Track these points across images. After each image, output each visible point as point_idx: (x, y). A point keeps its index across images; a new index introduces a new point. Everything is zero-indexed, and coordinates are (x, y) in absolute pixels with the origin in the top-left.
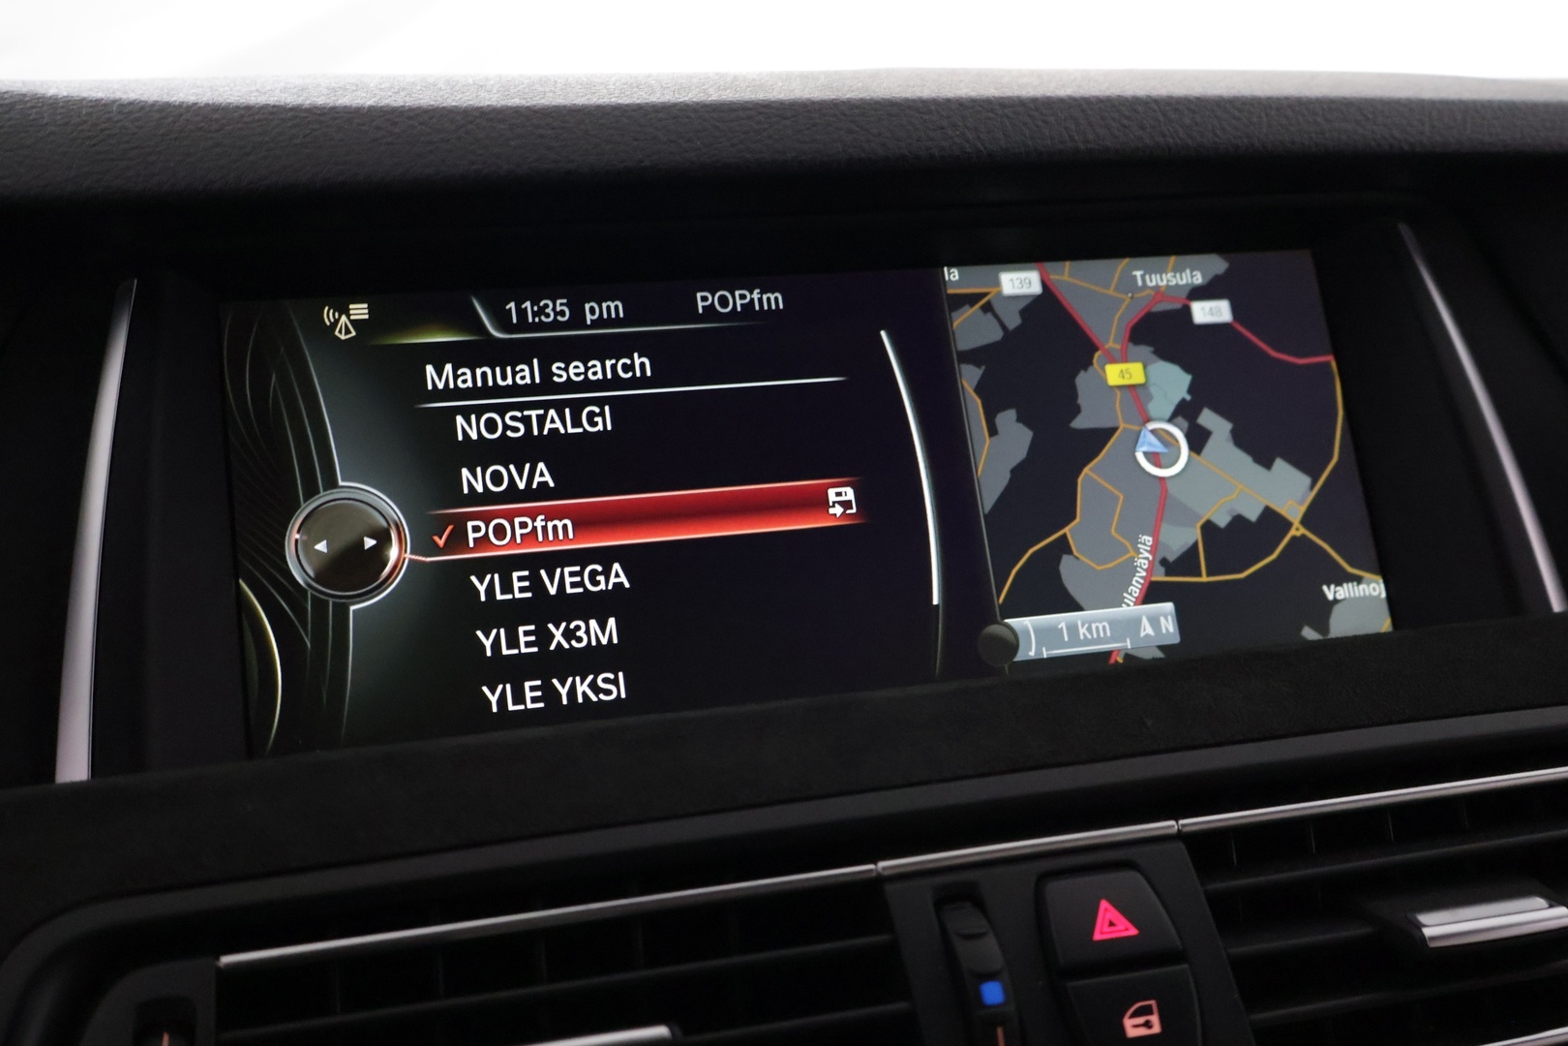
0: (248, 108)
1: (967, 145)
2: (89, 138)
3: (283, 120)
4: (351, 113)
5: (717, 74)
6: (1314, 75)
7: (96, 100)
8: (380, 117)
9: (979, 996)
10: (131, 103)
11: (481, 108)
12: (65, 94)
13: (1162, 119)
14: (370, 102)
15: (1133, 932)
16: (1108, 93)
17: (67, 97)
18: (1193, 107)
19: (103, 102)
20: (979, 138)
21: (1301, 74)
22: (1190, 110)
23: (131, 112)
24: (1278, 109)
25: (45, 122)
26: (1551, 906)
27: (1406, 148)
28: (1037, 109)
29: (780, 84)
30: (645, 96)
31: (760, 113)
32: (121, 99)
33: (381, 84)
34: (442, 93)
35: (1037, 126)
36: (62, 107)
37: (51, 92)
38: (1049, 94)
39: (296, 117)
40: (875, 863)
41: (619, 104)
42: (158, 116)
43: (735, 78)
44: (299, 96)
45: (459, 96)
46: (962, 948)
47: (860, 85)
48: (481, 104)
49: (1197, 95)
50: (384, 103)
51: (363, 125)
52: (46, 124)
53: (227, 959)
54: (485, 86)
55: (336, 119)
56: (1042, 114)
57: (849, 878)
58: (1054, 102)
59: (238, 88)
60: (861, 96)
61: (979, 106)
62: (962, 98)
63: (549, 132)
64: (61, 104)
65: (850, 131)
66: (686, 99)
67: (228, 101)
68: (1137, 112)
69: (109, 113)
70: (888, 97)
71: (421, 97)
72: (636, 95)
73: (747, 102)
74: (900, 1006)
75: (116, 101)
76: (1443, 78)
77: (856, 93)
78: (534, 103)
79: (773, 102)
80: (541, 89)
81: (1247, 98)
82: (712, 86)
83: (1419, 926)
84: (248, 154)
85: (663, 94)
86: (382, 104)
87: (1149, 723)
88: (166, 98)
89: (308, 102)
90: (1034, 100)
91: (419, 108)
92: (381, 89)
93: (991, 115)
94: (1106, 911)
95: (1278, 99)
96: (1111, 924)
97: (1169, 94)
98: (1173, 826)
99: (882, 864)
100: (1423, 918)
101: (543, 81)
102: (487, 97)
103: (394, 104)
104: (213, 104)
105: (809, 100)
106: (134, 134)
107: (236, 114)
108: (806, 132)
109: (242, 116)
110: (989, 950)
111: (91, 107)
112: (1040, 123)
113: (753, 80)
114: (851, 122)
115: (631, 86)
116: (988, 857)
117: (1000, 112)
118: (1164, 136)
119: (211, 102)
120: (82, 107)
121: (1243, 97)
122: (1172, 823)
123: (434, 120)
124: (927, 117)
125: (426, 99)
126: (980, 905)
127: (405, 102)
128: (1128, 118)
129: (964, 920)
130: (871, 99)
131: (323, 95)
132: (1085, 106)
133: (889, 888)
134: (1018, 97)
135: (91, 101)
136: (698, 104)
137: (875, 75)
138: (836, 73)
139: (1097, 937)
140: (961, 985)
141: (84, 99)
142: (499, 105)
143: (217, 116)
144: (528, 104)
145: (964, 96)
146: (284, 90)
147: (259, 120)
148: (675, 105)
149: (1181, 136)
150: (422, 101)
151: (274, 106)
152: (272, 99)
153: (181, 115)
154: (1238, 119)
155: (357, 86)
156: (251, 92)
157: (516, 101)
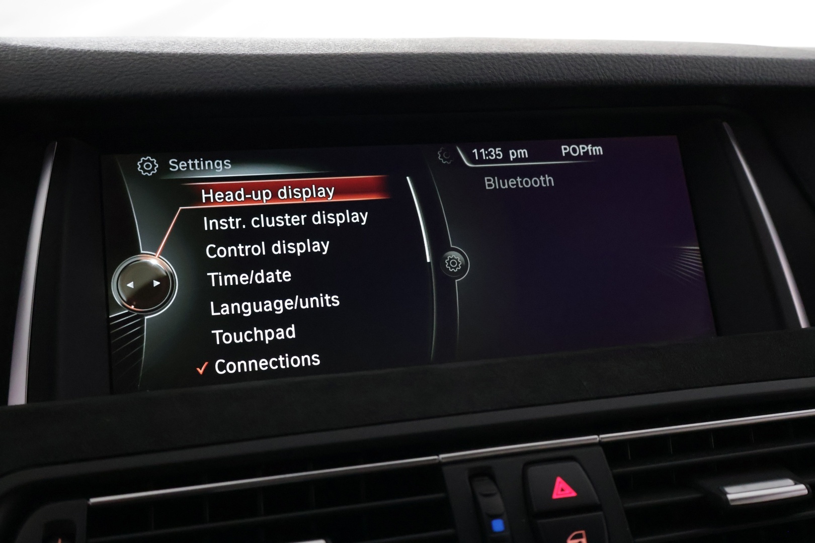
0: (117, 53)
1: (495, 78)
2: (32, 67)
3: (135, 60)
4: (170, 56)
5: (365, 39)
6: (680, 44)
7: (37, 48)
8: (187, 58)
9: (491, 527)
10: (55, 50)
11: (239, 55)
12: (21, 44)
13: (598, 65)
14: (181, 51)
15: (574, 494)
16: (569, 52)
17: (22, 46)
18: (614, 60)
19: (41, 49)
20: (501, 74)
21: (673, 43)
22: (613, 61)
23: (55, 55)
24: (659, 62)
25: (9, 58)
26: (796, 484)
27: (727, 83)
28: (532, 60)
29: (398, 45)
30: (326, 50)
31: (386, 60)
32: (50, 47)
33: (187, 42)
34: (219, 47)
35: (532, 69)
36: (19, 51)
37: (14, 43)
38: (538, 52)
39: (141, 58)
40: (438, 455)
41: (312, 54)
42: (69, 56)
43: (374, 41)
44: (144, 47)
45: (228, 49)
46: (483, 501)
47: (439, 46)
48: (239, 53)
49: (617, 53)
50: (188, 51)
51: (176, 63)
52: (10, 60)
53: (93, 500)
54: (242, 43)
55: (162, 59)
56: (535, 62)
57: (426, 463)
58: (541, 56)
59: (113, 42)
60: (439, 51)
61: (502, 57)
62: (493, 53)
63: (274, 68)
64: (18, 50)
65: (433, 70)
66: (347, 51)
67: (106, 49)
68: (585, 62)
69: (43, 54)
70: (454, 52)
71: (208, 48)
72: (321, 50)
73: (379, 54)
74: (450, 531)
75: (48, 48)
76: (748, 46)
77: (436, 50)
78: (267, 53)
79: (393, 54)
80: (271, 45)
81: (643, 55)
82: (362, 45)
83: (726, 493)
84: (116, 77)
85: (335, 49)
86: (187, 52)
87: (585, 383)
88: (74, 47)
89: (148, 50)
90: (531, 55)
91: (207, 54)
92: (187, 45)
93: (508, 62)
94: (560, 483)
95: (660, 56)
96: (562, 490)
97: (602, 53)
98: (596, 439)
99: (442, 456)
100: (728, 489)
101: (273, 41)
102: (243, 49)
103: (194, 52)
104: (98, 51)
105: (412, 53)
106: (57, 66)
107: (110, 57)
108: (410, 70)
109: (113, 57)
110: (497, 502)
111: (34, 51)
112: (533, 67)
113: (384, 42)
114: (435, 65)
115: (319, 45)
116: (498, 453)
117: (512, 61)
118: (598, 74)
119: (97, 50)
120: (29, 51)
121: (641, 55)
122: (596, 437)
123: (214, 61)
124: (474, 63)
125: (210, 50)
126: (492, 478)
127: (199, 51)
128: (580, 65)
129: (484, 486)
130: (445, 53)
131: (157, 47)
132: (558, 59)
133: (445, 469)
134: (522, 53)
135: (34, 48)
136: (353, 54)
137: (448, 41)
138: (428, 39)
139: (555, 496)
140: (482, 521)
141: (30, 47)
142: (248, 54)
143: (99, 57)
144: (264, 53)
145: (494, 52)
146: (136, 44)
147: (122, 60)
148: (341, 55)
149: (608, 75)
150: (208, 51)
151: (130, 53)
152: (129, 49)
153: (81, 56)
154: (639, 66)
155: (175, 42)
156: (119, 45)
157: (258, 52)
